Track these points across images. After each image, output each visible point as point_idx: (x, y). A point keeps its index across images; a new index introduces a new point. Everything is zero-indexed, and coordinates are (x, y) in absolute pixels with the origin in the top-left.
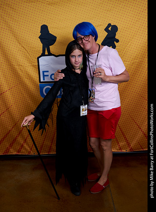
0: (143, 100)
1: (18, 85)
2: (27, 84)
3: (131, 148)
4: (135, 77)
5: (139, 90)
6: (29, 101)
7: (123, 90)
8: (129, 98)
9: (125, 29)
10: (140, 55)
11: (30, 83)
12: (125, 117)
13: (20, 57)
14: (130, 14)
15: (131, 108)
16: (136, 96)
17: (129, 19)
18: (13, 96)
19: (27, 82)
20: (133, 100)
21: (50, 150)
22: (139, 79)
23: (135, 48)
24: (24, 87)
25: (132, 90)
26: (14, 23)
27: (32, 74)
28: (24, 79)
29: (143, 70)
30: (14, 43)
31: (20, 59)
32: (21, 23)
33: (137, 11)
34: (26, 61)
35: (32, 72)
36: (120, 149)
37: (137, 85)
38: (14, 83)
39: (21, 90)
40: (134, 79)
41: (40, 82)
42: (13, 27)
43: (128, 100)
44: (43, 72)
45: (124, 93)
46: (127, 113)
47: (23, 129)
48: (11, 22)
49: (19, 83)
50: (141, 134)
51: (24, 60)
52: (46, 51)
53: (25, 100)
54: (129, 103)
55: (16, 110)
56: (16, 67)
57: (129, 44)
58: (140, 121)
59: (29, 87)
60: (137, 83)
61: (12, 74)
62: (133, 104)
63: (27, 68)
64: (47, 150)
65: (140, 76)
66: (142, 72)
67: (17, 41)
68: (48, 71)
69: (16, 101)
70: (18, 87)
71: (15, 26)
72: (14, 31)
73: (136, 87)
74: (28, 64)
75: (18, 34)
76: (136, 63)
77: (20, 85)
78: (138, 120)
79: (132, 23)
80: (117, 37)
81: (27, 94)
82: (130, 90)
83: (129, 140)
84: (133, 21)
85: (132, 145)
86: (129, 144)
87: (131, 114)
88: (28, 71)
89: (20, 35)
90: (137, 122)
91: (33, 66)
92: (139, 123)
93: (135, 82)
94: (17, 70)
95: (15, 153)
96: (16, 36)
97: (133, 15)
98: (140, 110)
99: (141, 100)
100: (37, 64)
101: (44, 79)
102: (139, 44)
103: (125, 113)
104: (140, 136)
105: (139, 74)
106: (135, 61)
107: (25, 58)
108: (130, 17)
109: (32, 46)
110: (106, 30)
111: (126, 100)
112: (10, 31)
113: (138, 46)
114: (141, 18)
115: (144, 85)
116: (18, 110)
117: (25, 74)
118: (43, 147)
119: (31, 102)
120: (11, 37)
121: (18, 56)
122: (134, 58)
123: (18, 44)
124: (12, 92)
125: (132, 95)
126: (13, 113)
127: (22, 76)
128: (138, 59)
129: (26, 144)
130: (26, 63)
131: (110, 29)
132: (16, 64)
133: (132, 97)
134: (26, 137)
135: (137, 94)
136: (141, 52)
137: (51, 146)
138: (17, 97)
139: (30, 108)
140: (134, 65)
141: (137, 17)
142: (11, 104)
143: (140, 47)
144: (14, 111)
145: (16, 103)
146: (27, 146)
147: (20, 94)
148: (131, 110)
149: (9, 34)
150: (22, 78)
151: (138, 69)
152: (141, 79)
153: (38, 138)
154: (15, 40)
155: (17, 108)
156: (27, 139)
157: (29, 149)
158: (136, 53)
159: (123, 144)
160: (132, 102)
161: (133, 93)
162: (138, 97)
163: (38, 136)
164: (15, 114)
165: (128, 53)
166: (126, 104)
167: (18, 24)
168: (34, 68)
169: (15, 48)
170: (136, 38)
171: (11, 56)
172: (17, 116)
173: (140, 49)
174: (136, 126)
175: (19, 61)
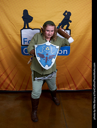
0: (85, 59)
1: (8, 47)
2: (14, 46)
3: (77, 88)
4: (81, 44)
5: (83, 52)
6: (14, 57)
7: (73, 52)
8: (77, 57)
9: (76, 14)
10: (84, 31)
11: (15, 45)
12: (74, 69)
13: (10, 29)
14: (79, 6)
15: (78, 63)
16: (81, 56)
17: (78, 9)
18: (4, 54)
19: (14, 45)
20: (79, 58)
21: (26, 88)
22: (83, 45)
23: (81, 26)
24: (12, 48)
25: (79, 52)
26: (6, 7)
27: (17, 40)
28: (12, 43)
29: (86, 40)
30: (6, 20)
31: (9, 30)
32: (11, 8)
33: (83, 4)
34: (13, 32)
35: (17, 39)
36: (70, 88)
37: (82, 49)
38: (5, 45)
39: (10, 50)
40: (80, 46)
41: (22, 45)
42: (5, 10)
43: (76, 58)
44: (24, 39)
45: (74, 54)
46: (75, 66)
47: (9, 74)
48: (5, 7)
49: (8, 45)
50: (83, 79)
51: (12, 31)
52: (26, 26)
53: (12, 56)
54: (77, 60)
55: (6, 62)
56: (7, 35)
57: (78, 24)
58: (83, 71)
59: (14, 48)
60: (82, 48)
61: (4, 40)
62: (79, 61)
63: (14, 36)
64: (24, 88)
65: (84, 44)
66: (85, 41)
67: (8, 19)
68: (27, 39)
69: (6, 57)
70: (7, 48)
71: (7, 9)
72: (7, 12)
73: (81, 50)
74: (14, 34)
75: (9, 15)
76: (82, 36)
77: (9, 47)
78: (82, 71)
79: (80, 11)
80: (70, 19)
81: (13, 52)
82: (77, 52)
83: (76, 83)
84: (81, 10)
85: (77, 86)
86: (75, 86)
87: (77, 67)
88: (15, 38)
89: (10, 15)
90: (81, 72)
91: (18, 35)
92: (82, 72)
93: (81, 47)
94: (8, 37)
95: (4, 90)
96: (7, 16)
97: (80, 6)
98: (83, 65)
99: (84, 58)
100: (20, 34)
101: (24, 44)
102: (84, 24)
103: (74, 66)
104: (83, 80)
105: (83, 42)
106: (81, 34)
107: (12, 30)
108: (79, 7)
109: (17, 22)
110: (64, 14)
111: (75, 58)
112: (3, 13)
113: (83, 25)
114: (86, 8)
115: (86, 49)
116: (7, 62)
117: (12, 40)
118: (22, 86)
119: (16, 58)
120: (4, 16)
121: (8, 28)
122: (81, 32)
123: (9, 21)
124: (4, 51)
125: (79, 55)
126: (4, 64)
127: (11, 41)
128: (83, 33)
129: (11, 84)
130: (13, 33)
131: (66, 14)
132: (7, 34)
133: (78, 56)
134: (11, 79)
135: (82, 55)
136: (85, 29)
137: (27, 86)
138: (7, 54)
139: (14, 61)
140: (80, 37)
141: (83, 7)
142: (3, 59)
143: (85, 26)
144: (4, 63)
145: (6, 58)
146: (12, 85)
147: (9, 52)
148: (77, 64)
149: (3, 14)
150: (10, 42)
151: (83, 39)
152: (85, 46)
153: (19, 80)
154: (7, 18)
155: (6, 61)
156: (12, 81)
157: (13, 87)
158: (82, 30)
159: (72, 85)
160: (78, 59)
161: (79, 54)
162: (82, 56)
163: (19, 79)
164: (5, 65)
165: (77, 29)
166: (75, 61)
167: (9, 8)
168: (18, 36)
169: (7, 23)
170: (82, 20)
171: (4, 28)
172: (6, 66)
173: (84, 27)
174: (80, 74)
175: (9, 31)
